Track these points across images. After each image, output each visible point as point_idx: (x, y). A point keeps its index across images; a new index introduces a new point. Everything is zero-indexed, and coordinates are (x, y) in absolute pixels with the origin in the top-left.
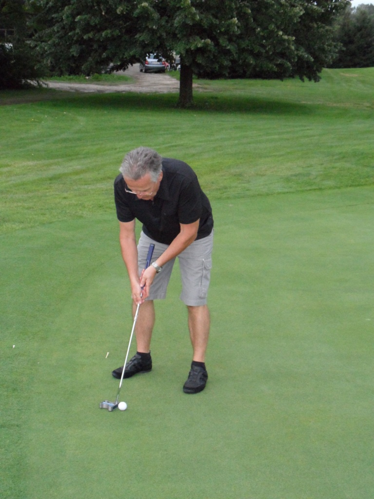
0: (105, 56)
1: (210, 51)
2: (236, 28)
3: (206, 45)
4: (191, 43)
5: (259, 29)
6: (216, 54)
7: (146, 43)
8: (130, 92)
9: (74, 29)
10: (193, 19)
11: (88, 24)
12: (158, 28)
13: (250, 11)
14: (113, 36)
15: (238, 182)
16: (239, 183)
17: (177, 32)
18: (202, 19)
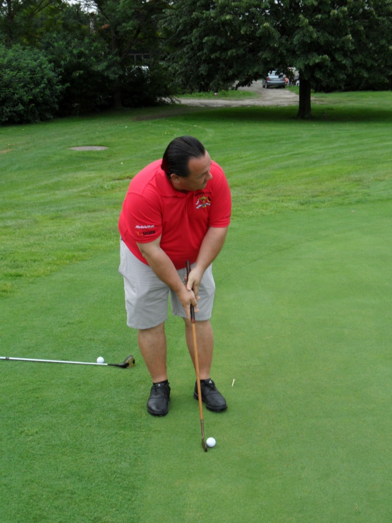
0: (231, 74)
1: (327, 66)
2: (350, 44)
3: (324, 60)
4: (309, 59)
5: (371, 44)
6: (332, 69)
7: (268, 60)
8: (254, 106)
9: (202, 50)
10: (311, 37)
11: (214, 44)
12: (279, 46)
13: (363, 28)
14: (238, 54)
15: (358, 187)
16: (360, 189)
17: (296, 49)
18: (318, 37)
